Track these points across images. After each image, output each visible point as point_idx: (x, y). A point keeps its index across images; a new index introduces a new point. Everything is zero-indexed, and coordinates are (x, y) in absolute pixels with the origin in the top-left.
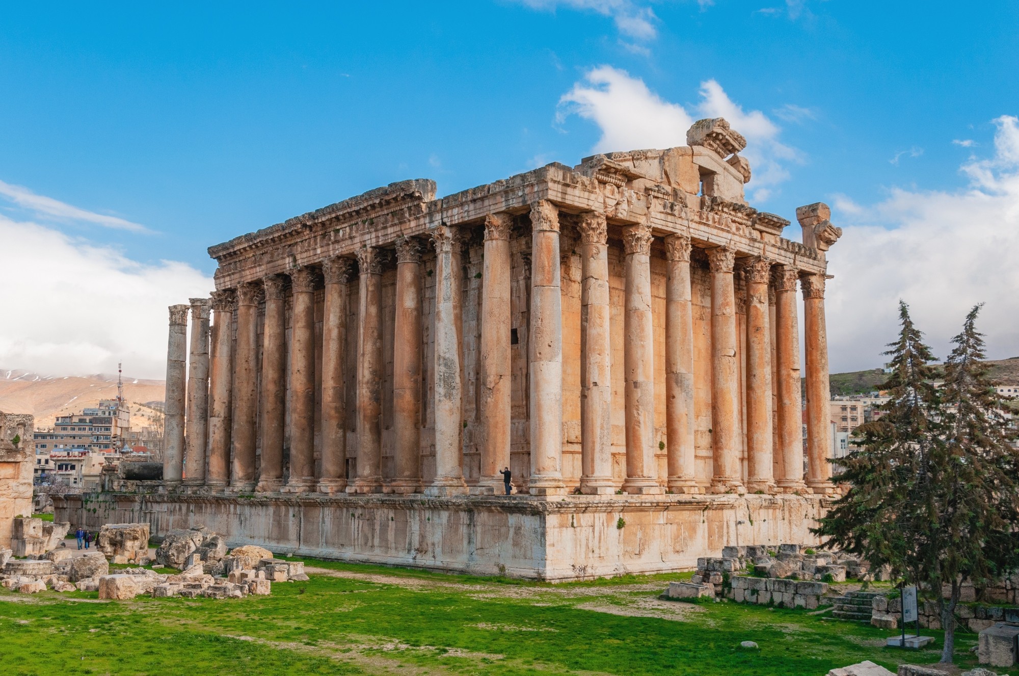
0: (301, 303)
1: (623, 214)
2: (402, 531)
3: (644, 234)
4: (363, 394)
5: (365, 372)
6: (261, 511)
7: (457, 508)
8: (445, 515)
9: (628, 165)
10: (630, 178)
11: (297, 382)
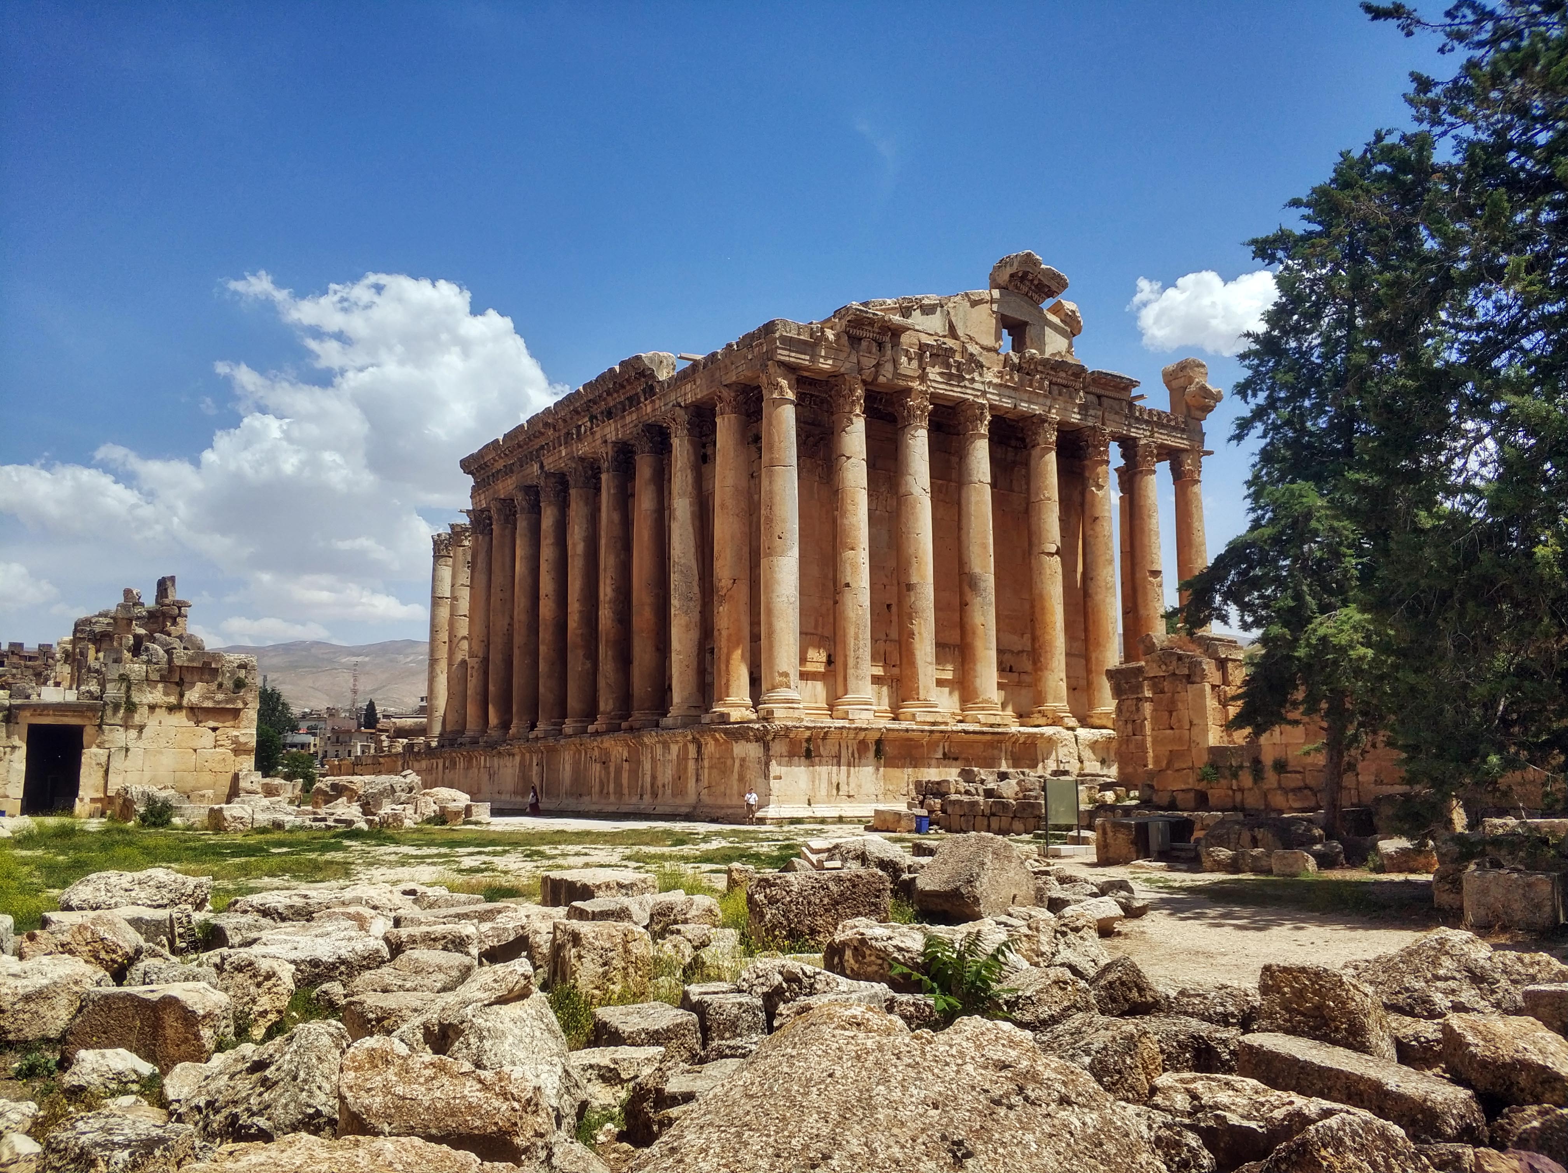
3: (919, 402)
4: (606, 616)
5: (607, 590)
9: (894, 316)
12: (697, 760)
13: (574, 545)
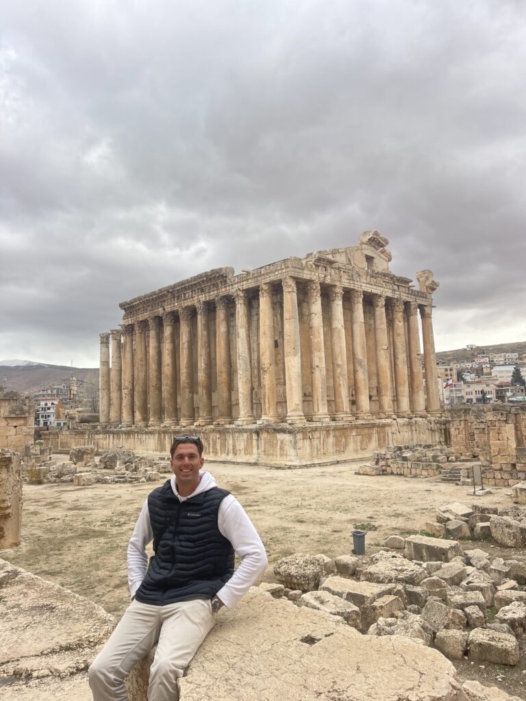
0: (168, 331)
1: (328, 281)
2: (224, 445)
3: (339, 290)
4: (201, 376)
5: (202, 364)
6: (152, 437)
7: (251, 431)
8: (245, 435)
9: (330, 257)
10: (331, 263)
11: (167, 370)
12: (258, 440)
13: (183, 344)
